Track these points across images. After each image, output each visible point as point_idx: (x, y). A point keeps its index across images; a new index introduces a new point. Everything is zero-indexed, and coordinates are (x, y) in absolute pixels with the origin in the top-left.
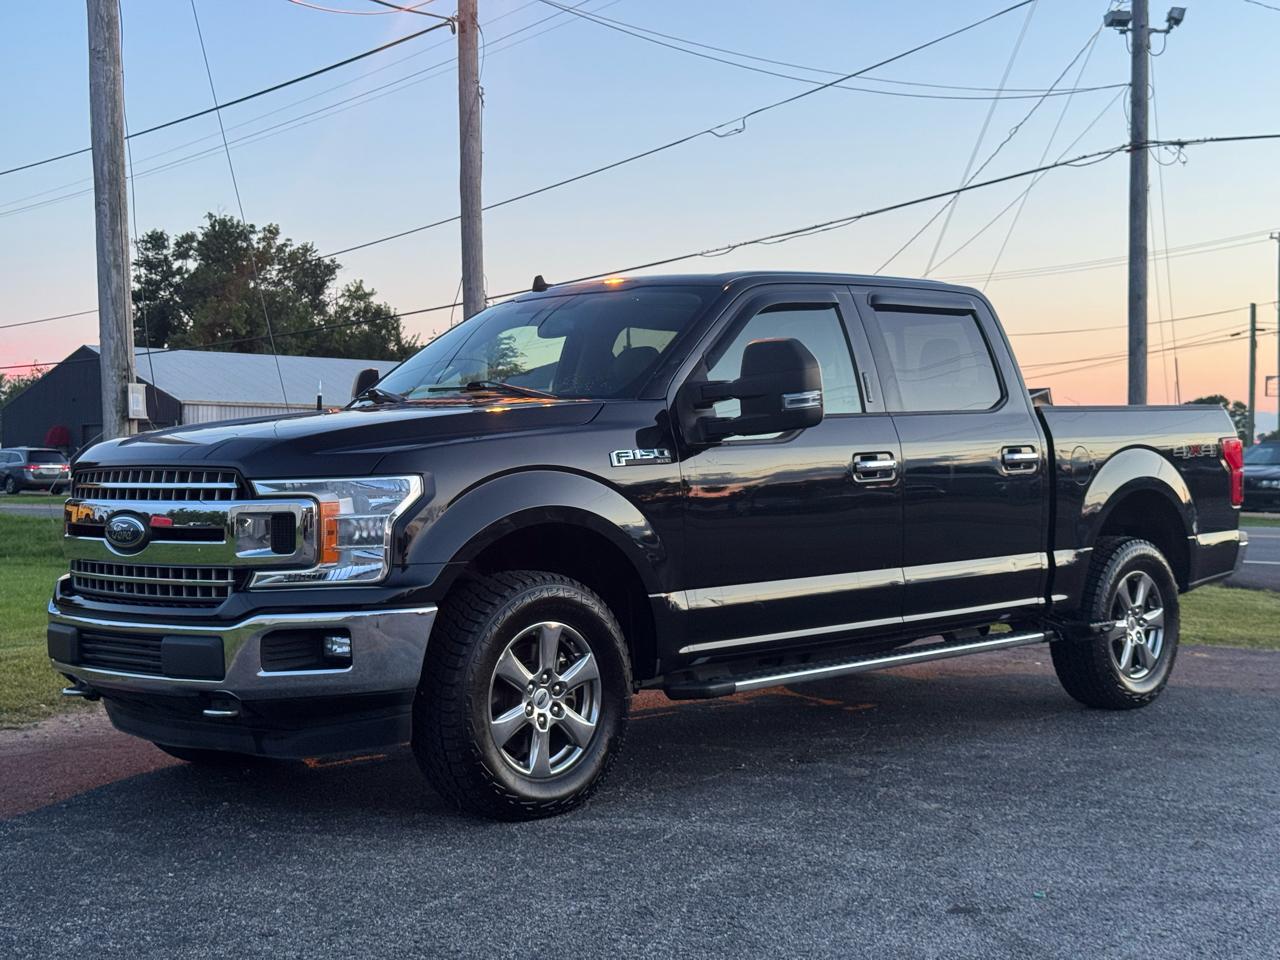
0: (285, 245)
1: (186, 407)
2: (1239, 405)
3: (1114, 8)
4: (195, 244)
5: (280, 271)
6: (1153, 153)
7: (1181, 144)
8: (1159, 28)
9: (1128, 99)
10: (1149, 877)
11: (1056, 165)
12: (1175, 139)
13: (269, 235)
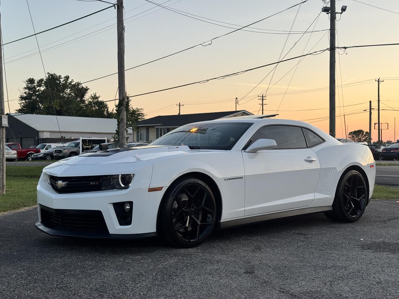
0: (71, 82)
1: (40, 132)
2: (367, 133)
3: (325, 6)
4: (43, 82)
5: (70, 91)
6: (337, 51)
7: (345, 48)
8: (339, 12)
9: (329, 34)
10: (314, 262)
11: (307, 55)
12: (344, 47)
13: (66, 79)
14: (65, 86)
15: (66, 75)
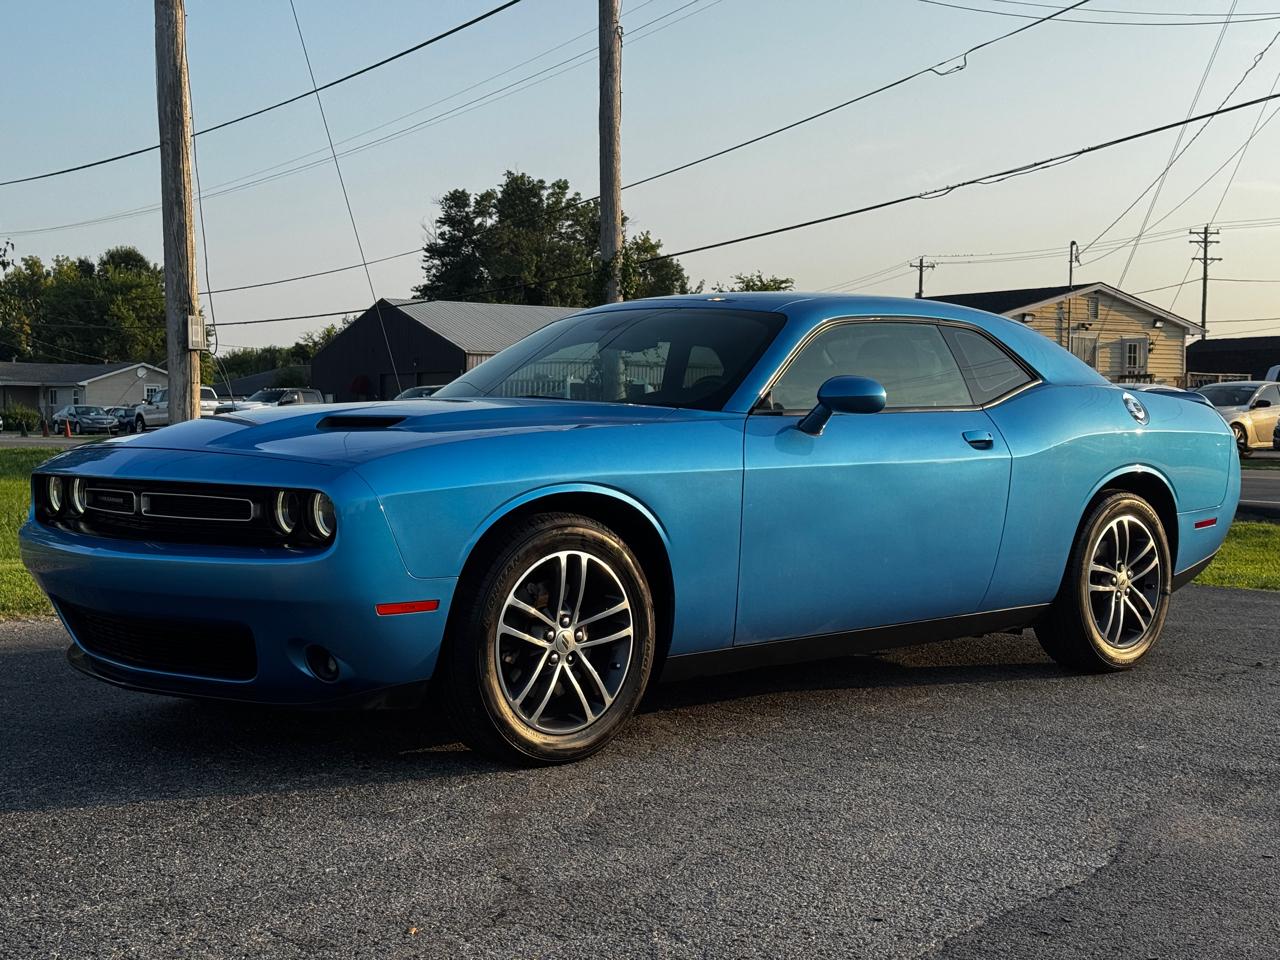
0: (574, 199)
1: (471, 356)
4: (494, 201)
13: (558, 191)
14: (556, 212)
15: (558, 179)
